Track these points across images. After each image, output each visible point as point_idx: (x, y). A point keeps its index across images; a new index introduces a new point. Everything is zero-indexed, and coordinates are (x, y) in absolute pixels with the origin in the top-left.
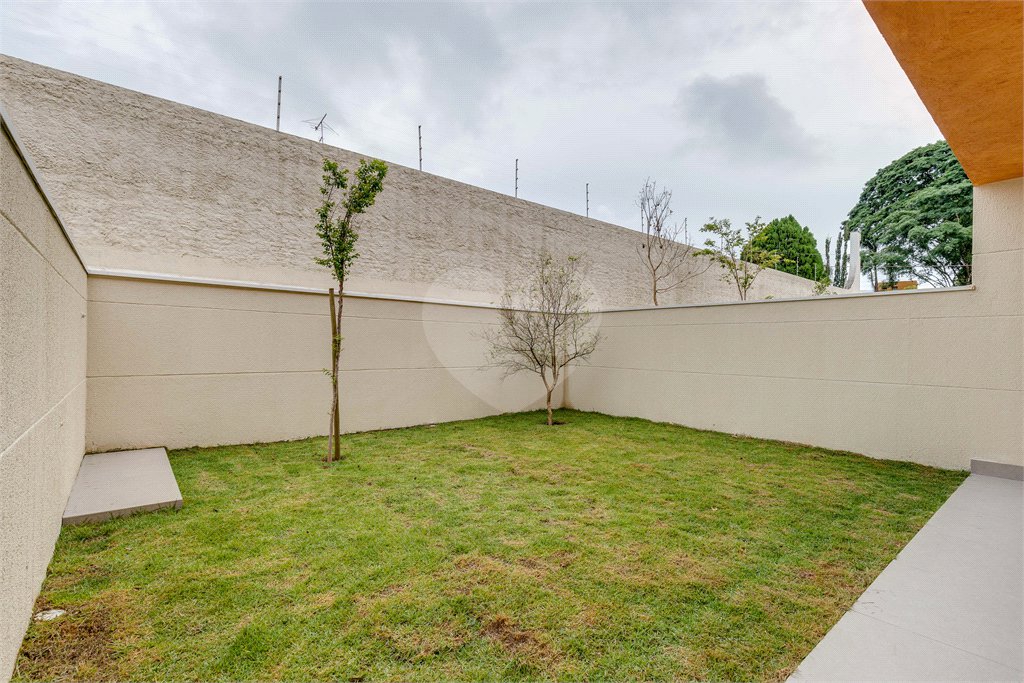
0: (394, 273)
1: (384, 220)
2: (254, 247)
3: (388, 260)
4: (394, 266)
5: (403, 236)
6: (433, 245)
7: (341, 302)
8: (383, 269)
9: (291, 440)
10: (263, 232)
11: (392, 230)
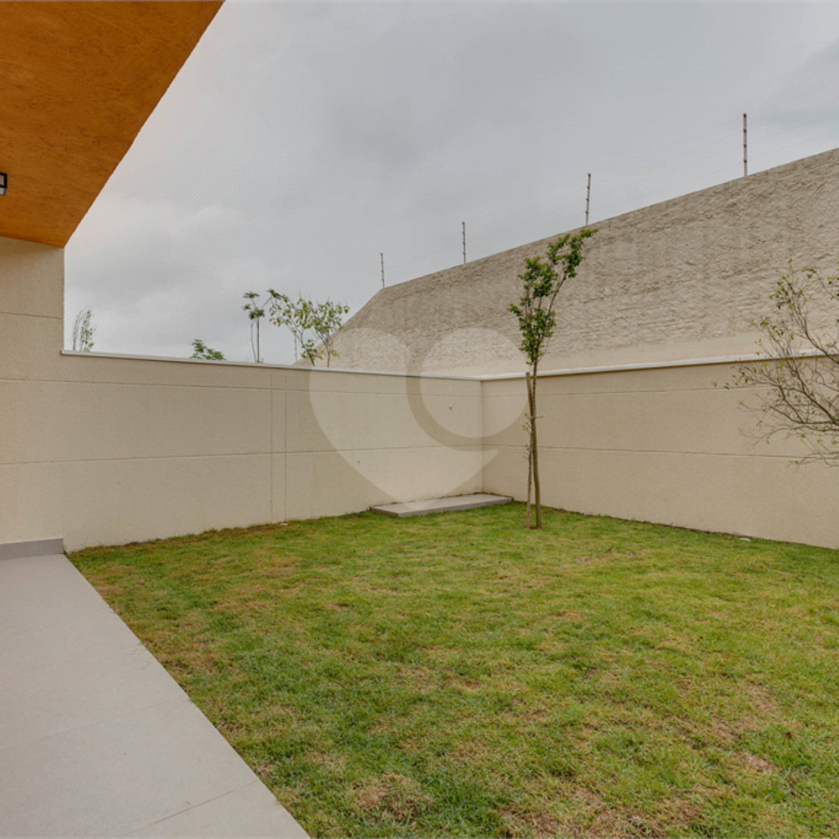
0: (704, 329)
1: (688, 268)
2: (569, 338)
3: (694, 316)
4: (703, 320)
5: (715, 278)
6: (763, 274)
7: (534, 383)
8: (689, 328)
9: (602, 515)
10: (575, 323)
11: (699, 276)
